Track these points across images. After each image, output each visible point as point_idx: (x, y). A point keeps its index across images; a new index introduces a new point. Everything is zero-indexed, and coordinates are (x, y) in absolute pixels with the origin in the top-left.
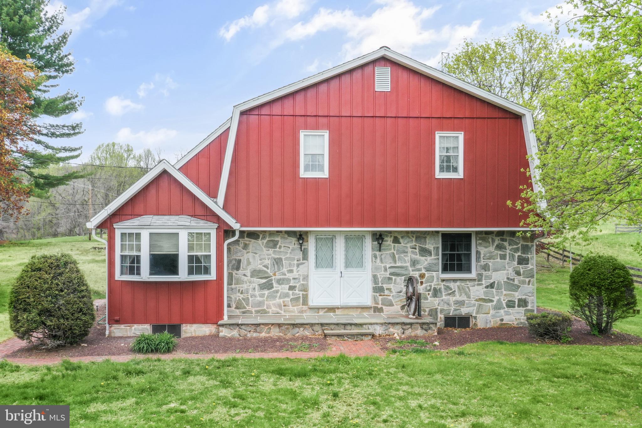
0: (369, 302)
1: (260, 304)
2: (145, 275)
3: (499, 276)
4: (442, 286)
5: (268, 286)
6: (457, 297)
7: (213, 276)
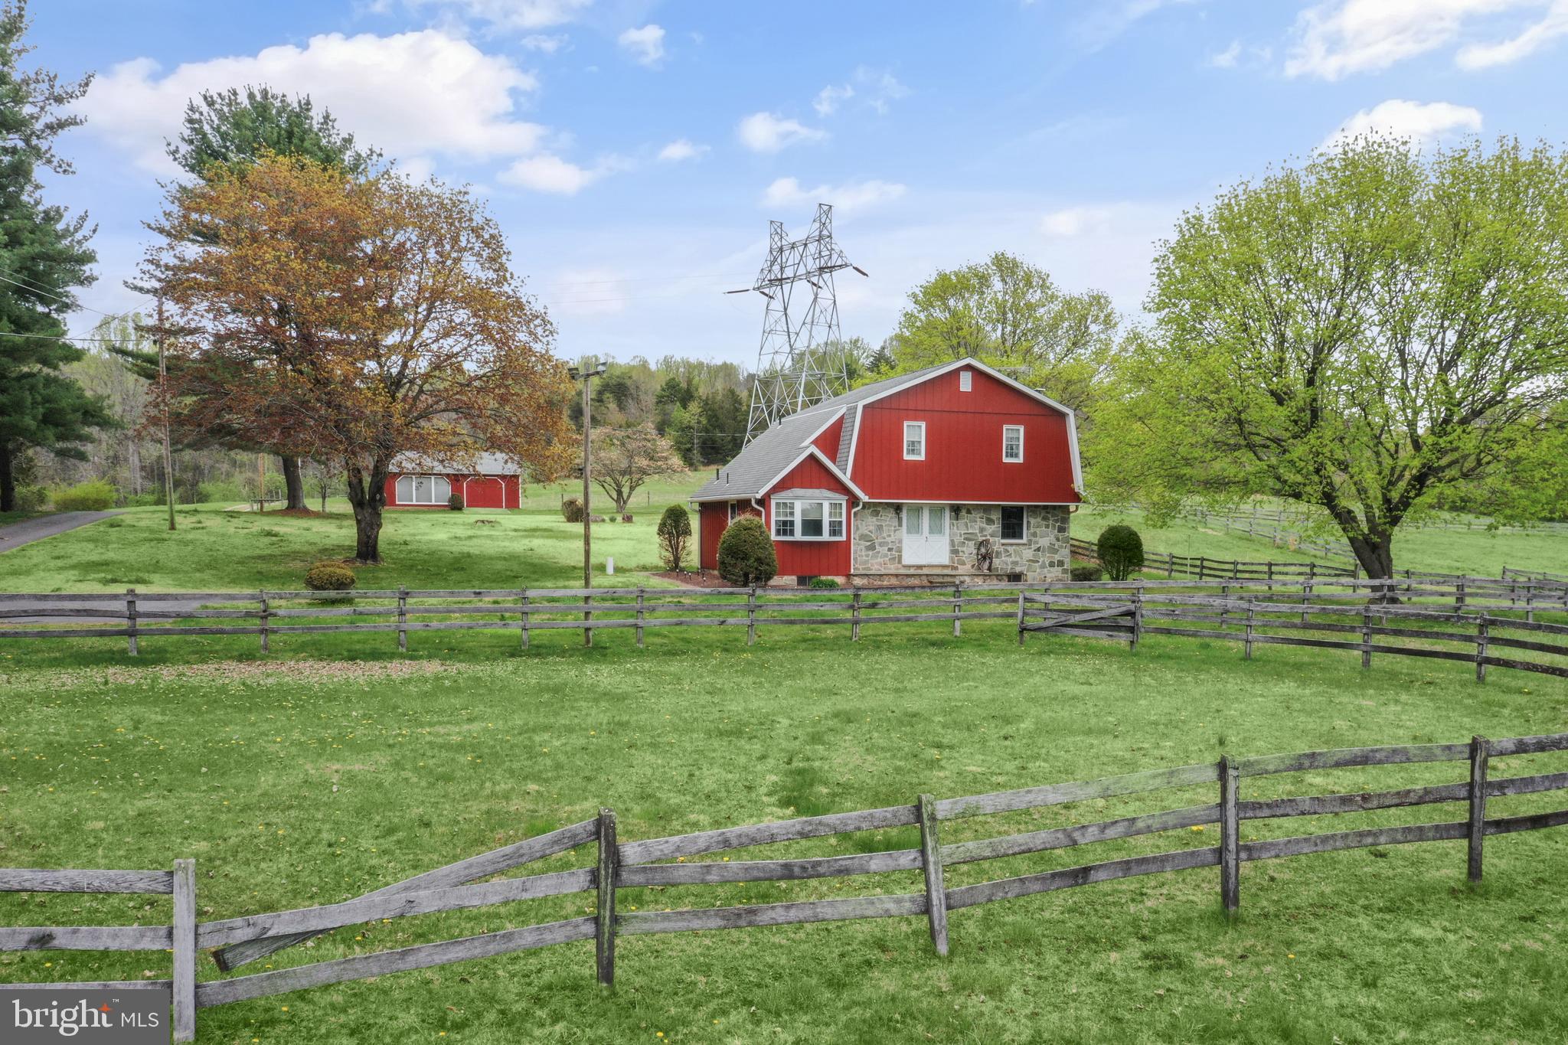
0: (947, 562)
1: (866, 562)
2: (798, 536)
3: (1044, 542)
4: (1002, 549)
5: (872, 548)
6: (1013, 559)
7: (844, 538)
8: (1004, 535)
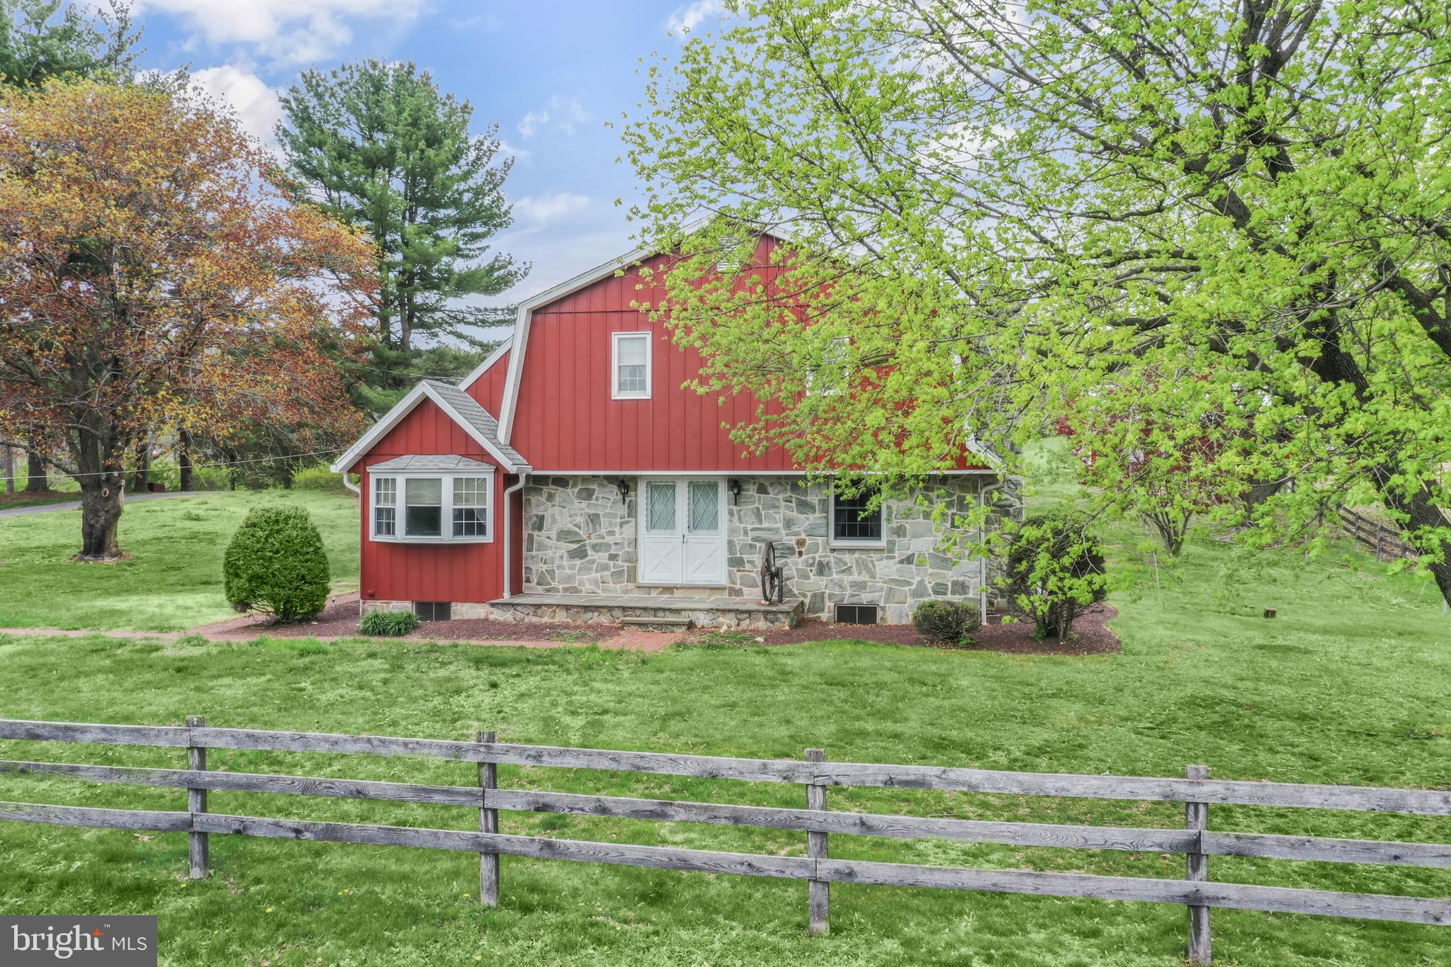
0: (723, 580)
1: (570, 578)
2: (401, 535)
3: (922, 545)
4: (832, 558)
5: (580, 553)
6: (855, 577)
7: (489, 538)
8: (841, 533)
